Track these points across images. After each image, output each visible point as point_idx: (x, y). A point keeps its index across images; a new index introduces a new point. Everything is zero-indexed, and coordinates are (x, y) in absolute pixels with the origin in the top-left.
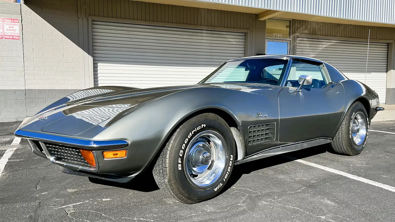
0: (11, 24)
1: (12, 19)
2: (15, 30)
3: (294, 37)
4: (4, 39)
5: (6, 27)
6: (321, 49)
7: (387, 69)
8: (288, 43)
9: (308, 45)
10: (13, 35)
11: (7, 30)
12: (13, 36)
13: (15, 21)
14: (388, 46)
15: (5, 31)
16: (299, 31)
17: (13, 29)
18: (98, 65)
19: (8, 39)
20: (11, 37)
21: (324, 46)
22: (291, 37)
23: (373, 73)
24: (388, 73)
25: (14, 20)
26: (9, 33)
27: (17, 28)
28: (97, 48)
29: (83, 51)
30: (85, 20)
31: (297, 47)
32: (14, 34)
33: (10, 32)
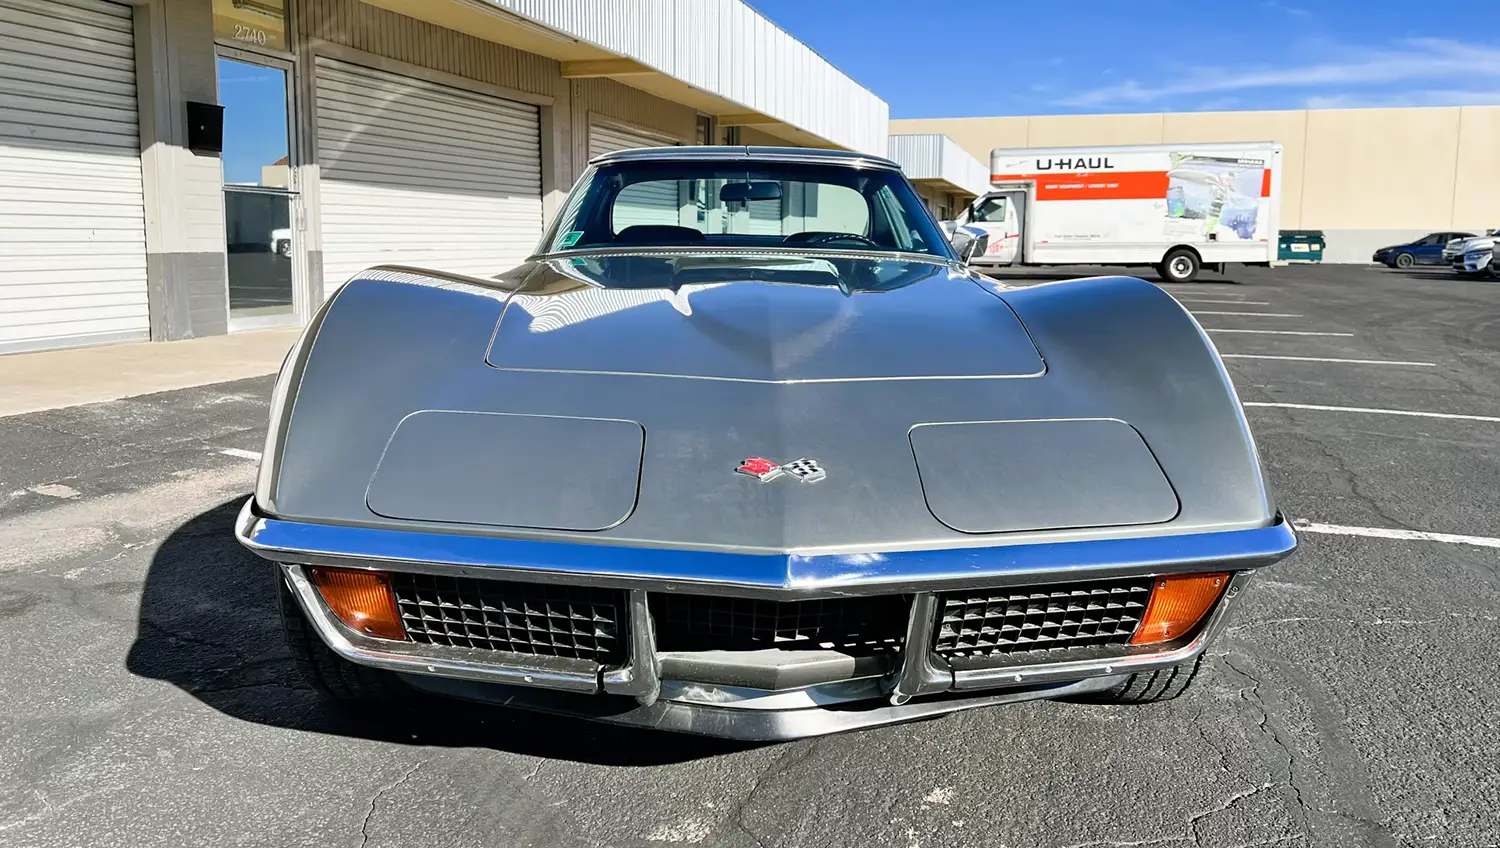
3: (308, 53)
6: (383, 104)
7: (541, 187)
8: (286, 71)
9: (343, 87)
14: (538, 113)
16: (319, 32)
21: (391, 97)
22: (297, 49)
23: (512, 200)
24: (544, 198)
31: (319, 92)
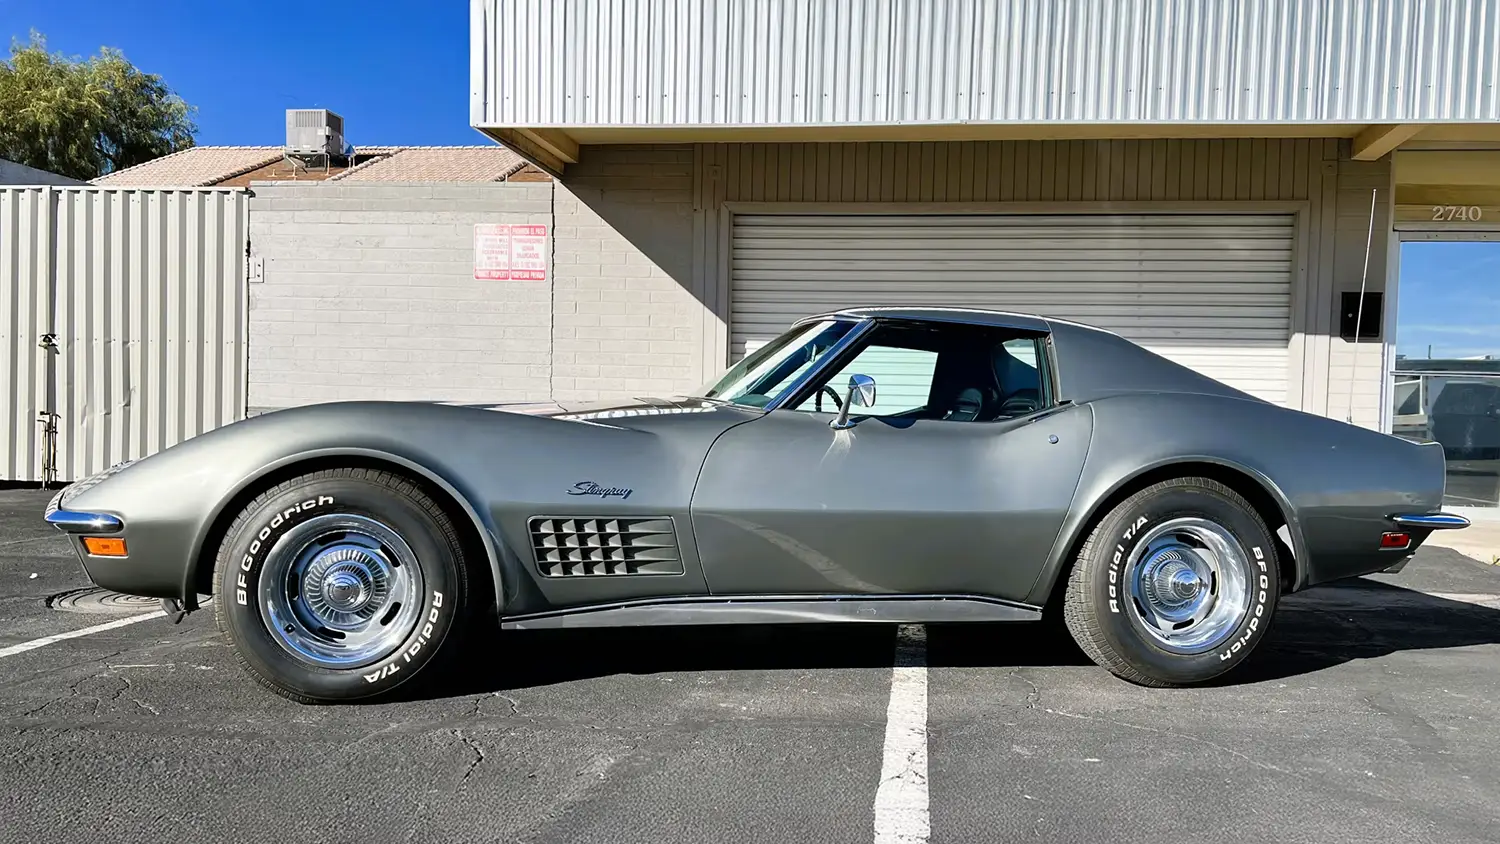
0: (529, 241)
1: (530, 227)
2: (536, 256)
4: (510, 280)
5: (518, 248)
10: (531, 269)
11: (519, 255)
12: (530, 271)
13: (538, 230)
15: (515, 259)
17: (531, 252)
18: (747, 346)
19: (520, 279)
20: (527, 275)
25: (535, 227)
26: (521, 264)
27: (542, 248)
28: (744, 295)
29: (702, 305)
30: (711, 215)
32: (534, 264)
33: (525, 260)
